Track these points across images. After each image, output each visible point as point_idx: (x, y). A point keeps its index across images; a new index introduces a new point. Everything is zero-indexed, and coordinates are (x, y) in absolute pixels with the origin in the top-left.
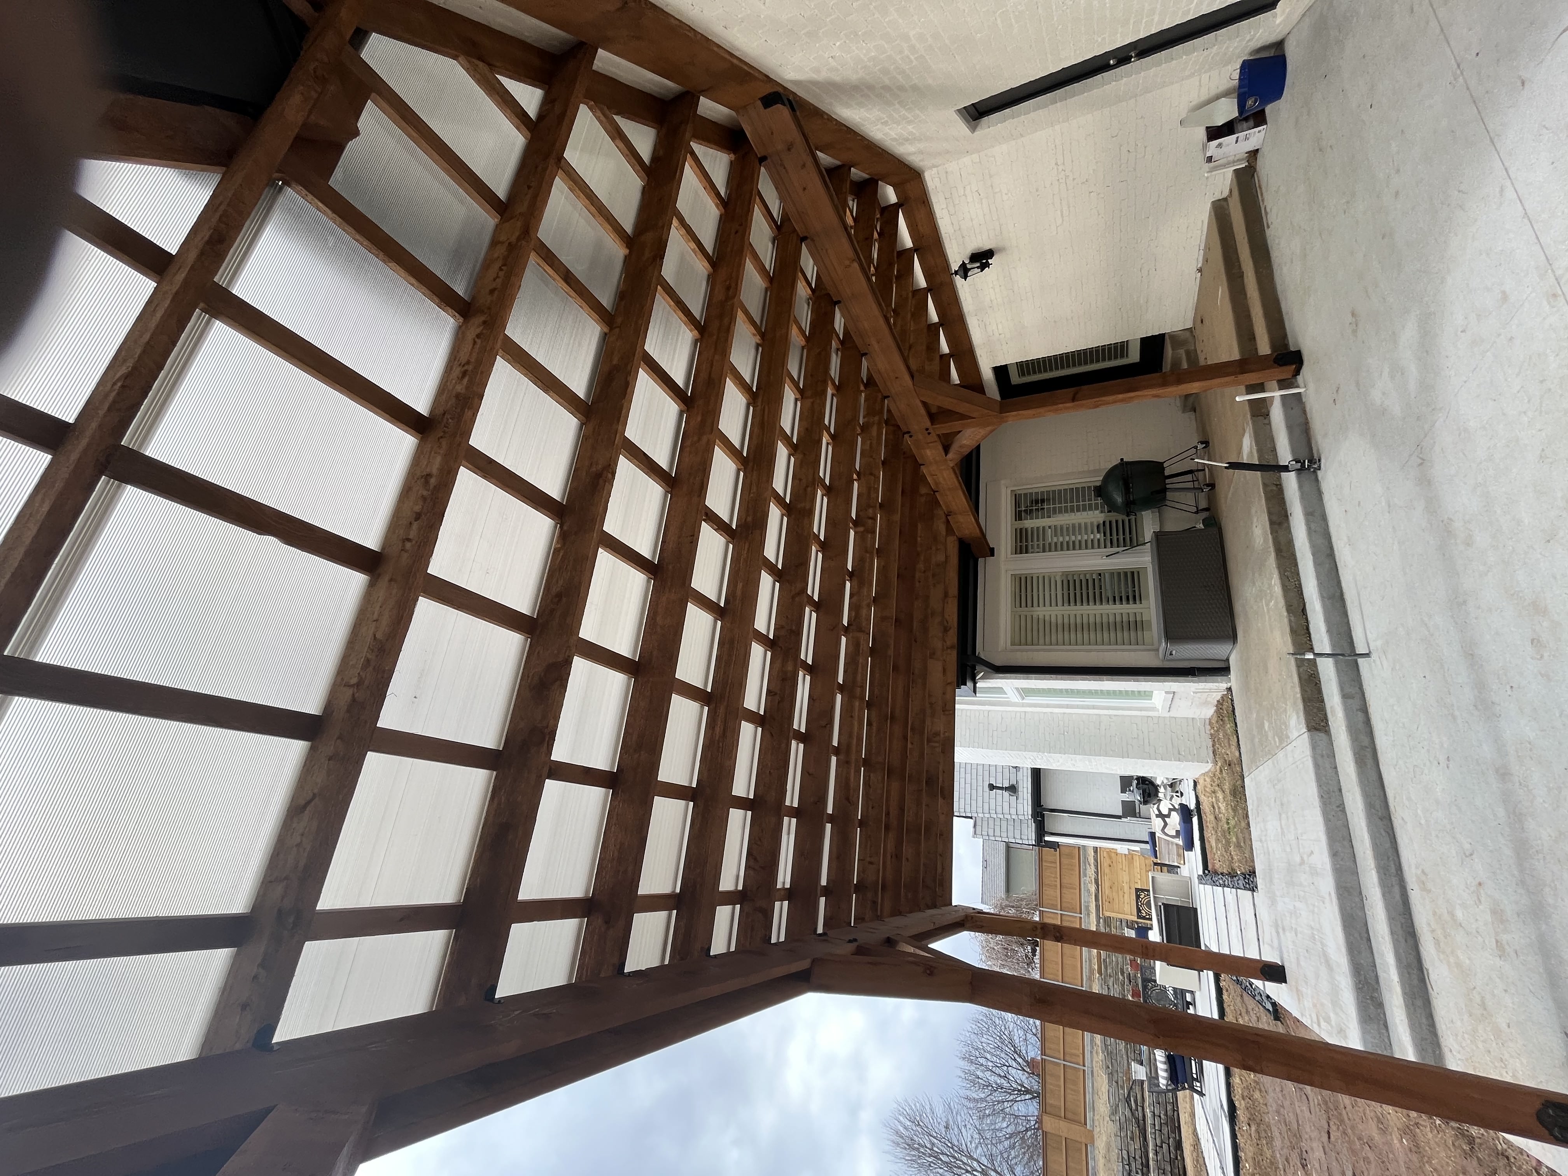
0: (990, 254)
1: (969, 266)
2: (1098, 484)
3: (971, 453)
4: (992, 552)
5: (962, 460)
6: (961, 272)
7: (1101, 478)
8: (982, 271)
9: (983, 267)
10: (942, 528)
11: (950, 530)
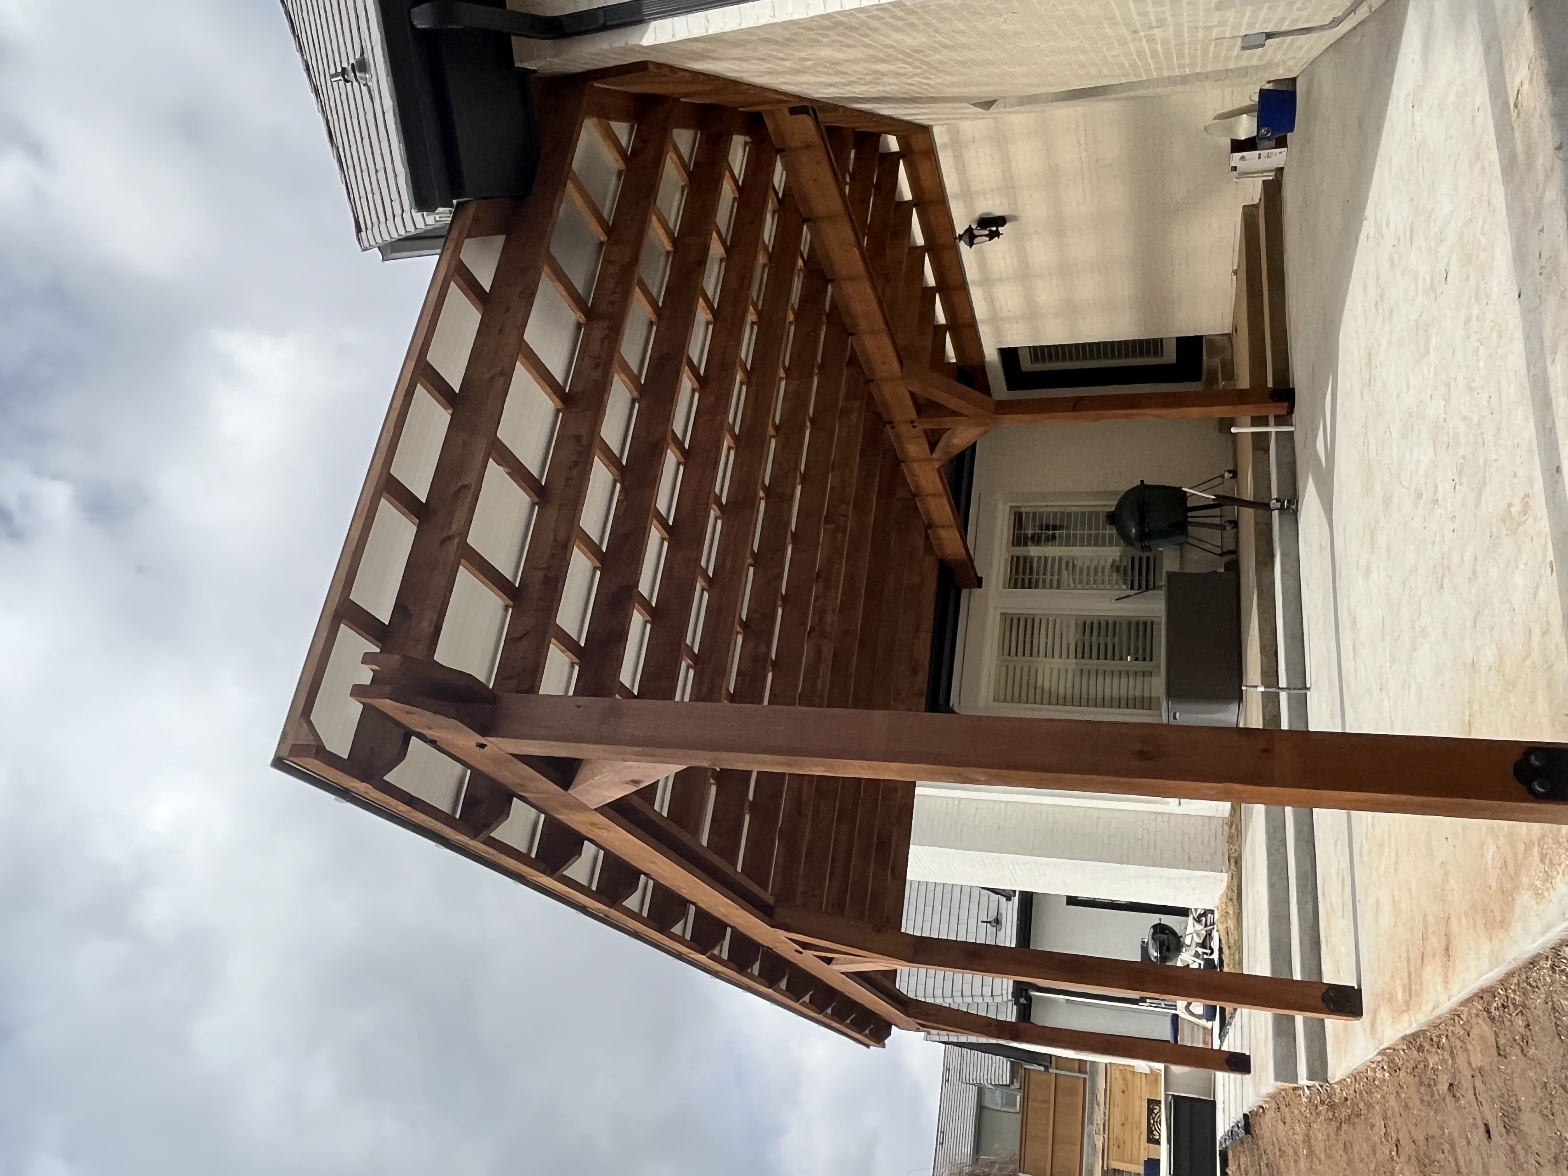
0: (1001, 221)
1: (976, 232)
2: (1113, 509)
3: (962, 455)
4: (979, 583)
5: (951, 462)
6: (967, 239)
7: (1116, 502)
8: (990, 240)
9: (993, 235)
10: (921, 543)
11: (929, 548)
